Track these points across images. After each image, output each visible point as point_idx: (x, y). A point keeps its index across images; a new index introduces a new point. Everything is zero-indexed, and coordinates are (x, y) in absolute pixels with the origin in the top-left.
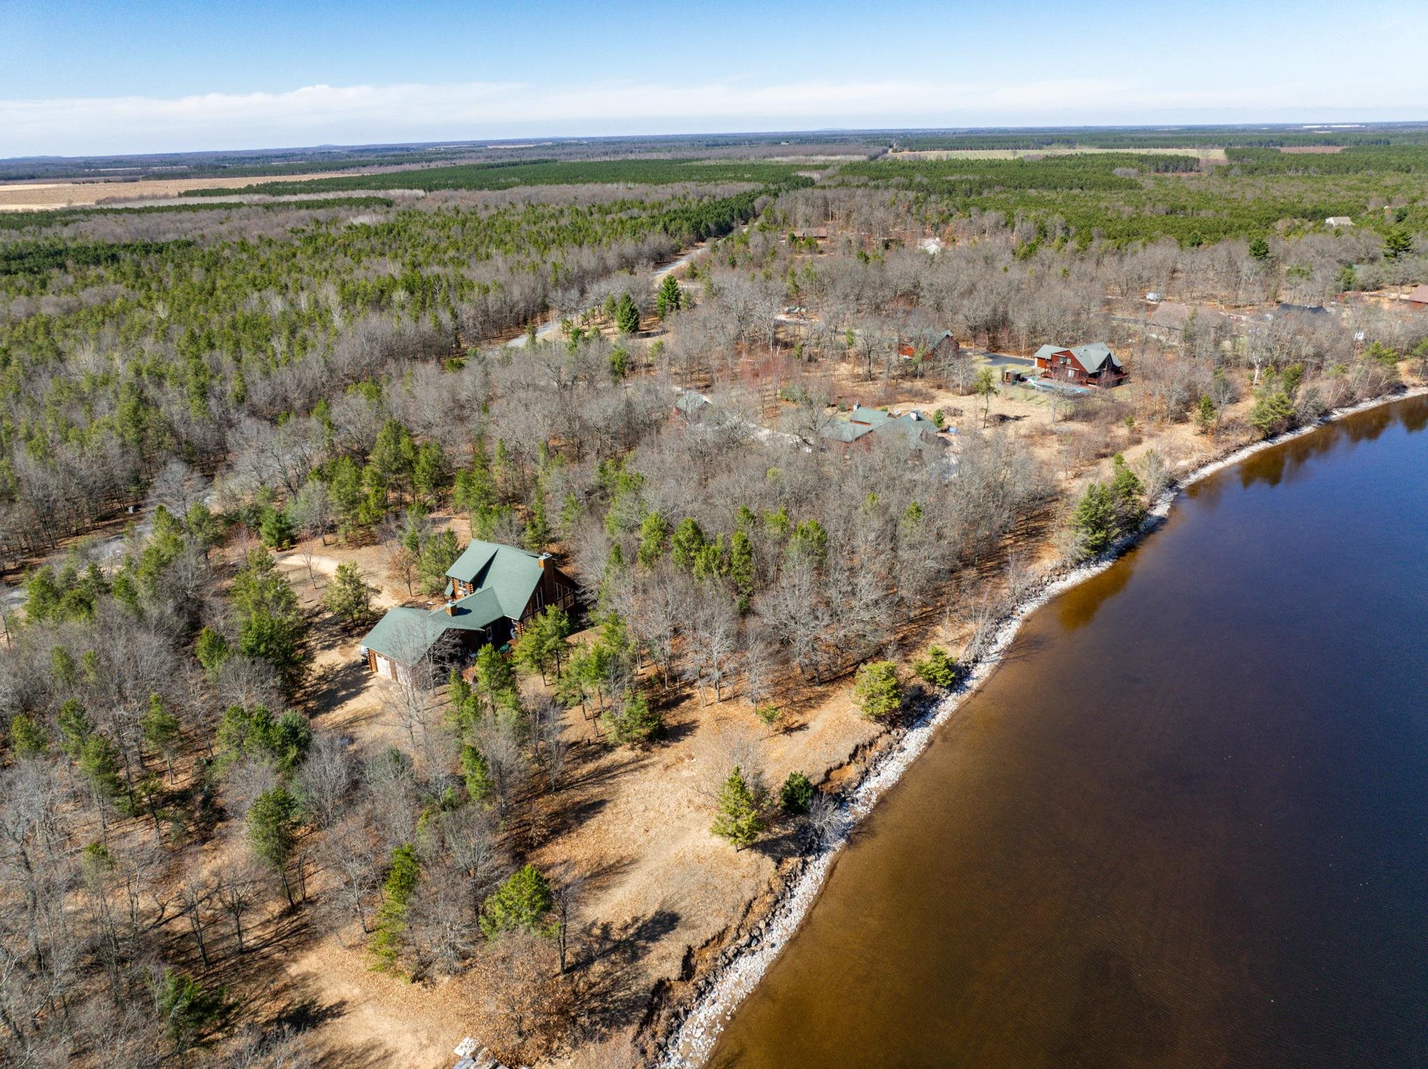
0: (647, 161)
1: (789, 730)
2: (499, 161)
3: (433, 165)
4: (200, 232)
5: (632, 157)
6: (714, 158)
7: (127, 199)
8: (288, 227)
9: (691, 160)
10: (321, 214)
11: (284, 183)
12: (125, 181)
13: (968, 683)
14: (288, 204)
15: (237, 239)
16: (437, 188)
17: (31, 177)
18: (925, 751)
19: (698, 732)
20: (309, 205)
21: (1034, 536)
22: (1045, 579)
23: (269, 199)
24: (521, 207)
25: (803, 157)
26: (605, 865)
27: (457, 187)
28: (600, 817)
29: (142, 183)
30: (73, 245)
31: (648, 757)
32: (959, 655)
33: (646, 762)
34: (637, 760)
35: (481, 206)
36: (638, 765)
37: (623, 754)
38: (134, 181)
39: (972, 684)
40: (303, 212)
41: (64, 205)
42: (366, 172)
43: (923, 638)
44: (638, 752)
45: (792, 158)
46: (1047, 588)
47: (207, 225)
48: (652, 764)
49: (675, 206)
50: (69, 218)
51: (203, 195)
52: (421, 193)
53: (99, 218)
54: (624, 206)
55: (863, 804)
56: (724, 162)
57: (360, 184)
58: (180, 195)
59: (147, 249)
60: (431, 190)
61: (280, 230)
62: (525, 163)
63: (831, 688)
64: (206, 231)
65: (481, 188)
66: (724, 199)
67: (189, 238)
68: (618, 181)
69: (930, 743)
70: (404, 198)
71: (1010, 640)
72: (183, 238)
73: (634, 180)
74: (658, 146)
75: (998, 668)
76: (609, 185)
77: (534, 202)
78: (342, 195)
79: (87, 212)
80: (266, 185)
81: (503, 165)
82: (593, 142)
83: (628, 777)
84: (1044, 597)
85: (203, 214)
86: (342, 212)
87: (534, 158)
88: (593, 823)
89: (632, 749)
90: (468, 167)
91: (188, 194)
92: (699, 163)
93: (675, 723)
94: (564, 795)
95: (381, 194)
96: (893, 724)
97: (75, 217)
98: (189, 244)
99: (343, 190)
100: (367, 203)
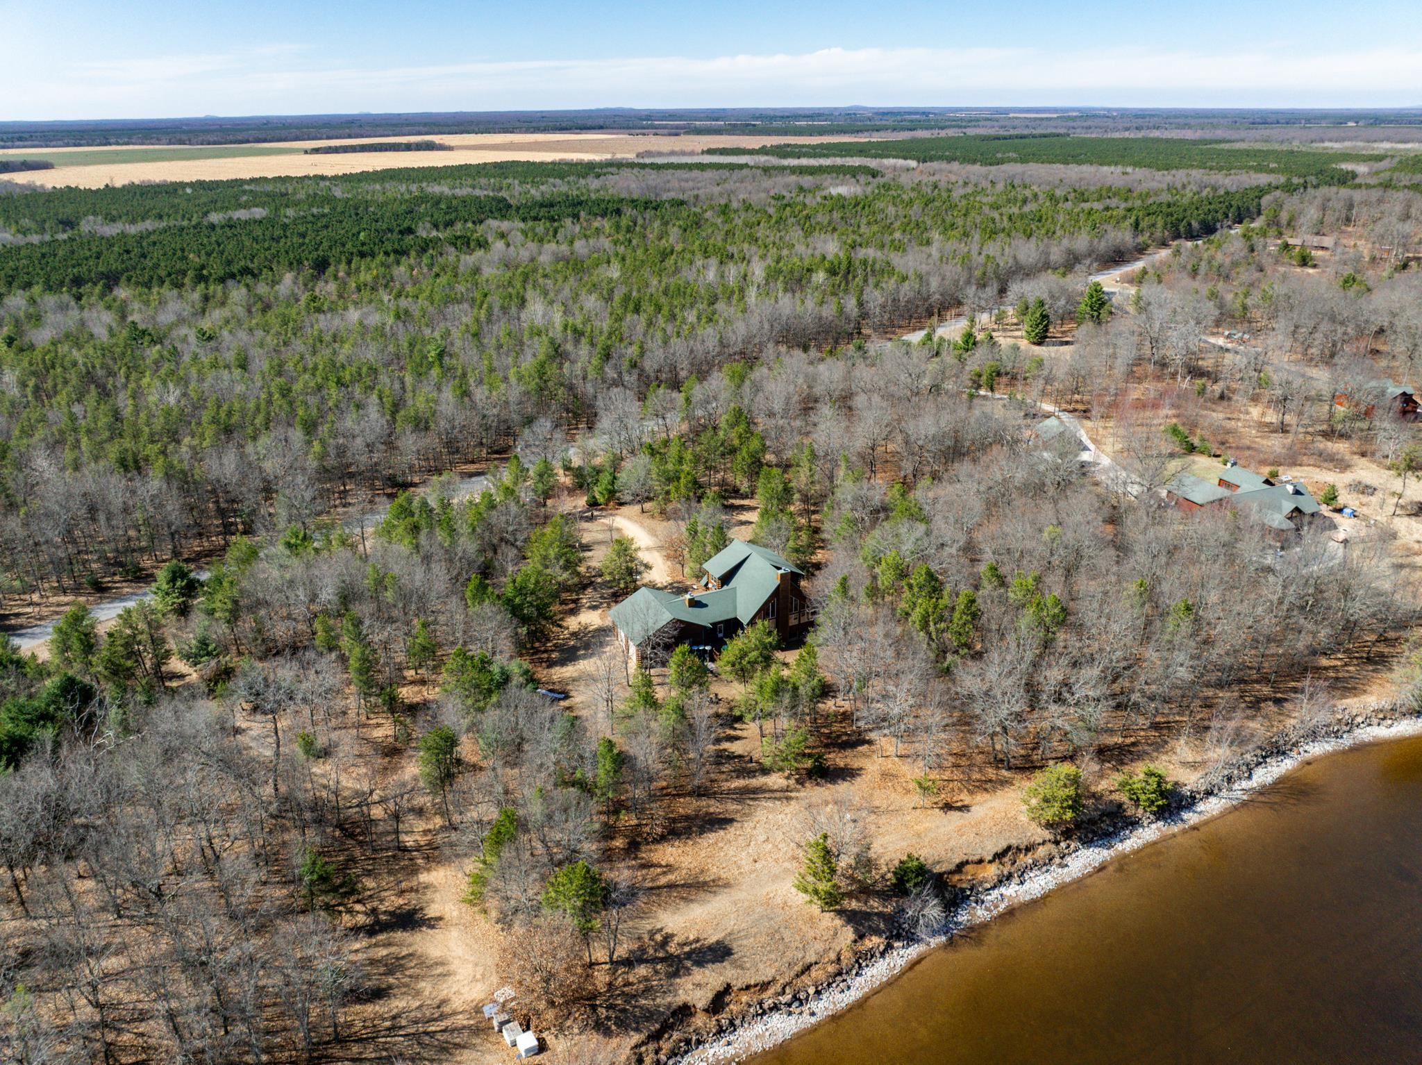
0: (1167, 141)
1: (948, 807)
2: (1012, 132)
3: (943, 134)
4: (696, 192)
5: (1155, 134)
6: (1249, 141)
7: (660, 154)
8: (772, 194)
9: (1220, 142)
10: (807, 181)
11: (796, 146)
12: (670, 135)
13: (1186, 815)
14: (784, 168)
15: (723, 202)
16: (931, 159)
17: (600, 128)
18: (1090, 875)
19: (858, 779)
20: (802, 171)
21: (1376, 663)
22: (1359, 719)
23: (773, 161)
24: (1000, 187)
25: (1361, 144)
26: (701, 879)
27: (950, 160)
28: (722, 833)
29: (683, 137)
30: (593, 196)
31: (798, 791)
32: (1191, 780)
33: (793, 794)
34: (787, 789)
35: (961, 183)
36: (784, 795)
37: (776, 780)
38: (677, 135)
39: (1191, 818)
40: (793, 178)
41: (609, 156)
42: (876, 138)
43: (1157, 750)
44: (792, 782)
45: (1347, 144)
46: (1357, 732)
47: (706, 186)
48: (797, 798)
49: (1165, 198)
50: (605, 170)
51: (721, 154)
52: (913, 164)
53: (626, 172)
54: (1106, 193)
55: (987, 909)
56: (1258, 146)
57: (861, 150)
58: (703, 152)
59: (647, 204)
60: (925, 161)
61: (763, 195)
62: (1034, 136)
63: (1019, 776)
64: (701, 192)
65: (974, 162)
66: (1227, 193)
67: (685, 197)
68: (1116, 164)
69: (1102, 868)
70: (895, 168)
71: (1269, 780)
72: (681, 197)
73: (1136, 164)
74: (1193, 122)
75: (1235, 808)
76: (1105, 168)
77: (1016, 182)
78: (839, 161)
79: (619, 165)
80: (778, 147)
81: (1011, 137)
82: (1124, 114)
83: (770, 804)
84: (1347, 741)
85: (709, 174)
86: (827, 180)
87: (1049, 131)
88: (711, 837)
89: (788, 778)
90: (975, 138)
91: (710, 152)
92: (1226, 146)
93: (842, 765)
94: (703, 802)
95: (872, 163)
96: (1067, 835)
97: (610, 169)
98: (682, 203)
99: (842, 156)
100: (854, 172)
